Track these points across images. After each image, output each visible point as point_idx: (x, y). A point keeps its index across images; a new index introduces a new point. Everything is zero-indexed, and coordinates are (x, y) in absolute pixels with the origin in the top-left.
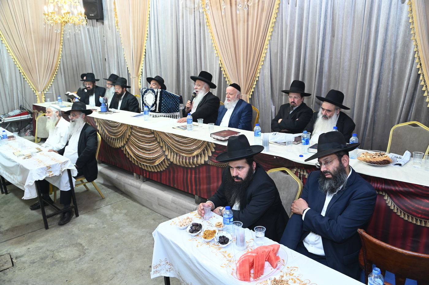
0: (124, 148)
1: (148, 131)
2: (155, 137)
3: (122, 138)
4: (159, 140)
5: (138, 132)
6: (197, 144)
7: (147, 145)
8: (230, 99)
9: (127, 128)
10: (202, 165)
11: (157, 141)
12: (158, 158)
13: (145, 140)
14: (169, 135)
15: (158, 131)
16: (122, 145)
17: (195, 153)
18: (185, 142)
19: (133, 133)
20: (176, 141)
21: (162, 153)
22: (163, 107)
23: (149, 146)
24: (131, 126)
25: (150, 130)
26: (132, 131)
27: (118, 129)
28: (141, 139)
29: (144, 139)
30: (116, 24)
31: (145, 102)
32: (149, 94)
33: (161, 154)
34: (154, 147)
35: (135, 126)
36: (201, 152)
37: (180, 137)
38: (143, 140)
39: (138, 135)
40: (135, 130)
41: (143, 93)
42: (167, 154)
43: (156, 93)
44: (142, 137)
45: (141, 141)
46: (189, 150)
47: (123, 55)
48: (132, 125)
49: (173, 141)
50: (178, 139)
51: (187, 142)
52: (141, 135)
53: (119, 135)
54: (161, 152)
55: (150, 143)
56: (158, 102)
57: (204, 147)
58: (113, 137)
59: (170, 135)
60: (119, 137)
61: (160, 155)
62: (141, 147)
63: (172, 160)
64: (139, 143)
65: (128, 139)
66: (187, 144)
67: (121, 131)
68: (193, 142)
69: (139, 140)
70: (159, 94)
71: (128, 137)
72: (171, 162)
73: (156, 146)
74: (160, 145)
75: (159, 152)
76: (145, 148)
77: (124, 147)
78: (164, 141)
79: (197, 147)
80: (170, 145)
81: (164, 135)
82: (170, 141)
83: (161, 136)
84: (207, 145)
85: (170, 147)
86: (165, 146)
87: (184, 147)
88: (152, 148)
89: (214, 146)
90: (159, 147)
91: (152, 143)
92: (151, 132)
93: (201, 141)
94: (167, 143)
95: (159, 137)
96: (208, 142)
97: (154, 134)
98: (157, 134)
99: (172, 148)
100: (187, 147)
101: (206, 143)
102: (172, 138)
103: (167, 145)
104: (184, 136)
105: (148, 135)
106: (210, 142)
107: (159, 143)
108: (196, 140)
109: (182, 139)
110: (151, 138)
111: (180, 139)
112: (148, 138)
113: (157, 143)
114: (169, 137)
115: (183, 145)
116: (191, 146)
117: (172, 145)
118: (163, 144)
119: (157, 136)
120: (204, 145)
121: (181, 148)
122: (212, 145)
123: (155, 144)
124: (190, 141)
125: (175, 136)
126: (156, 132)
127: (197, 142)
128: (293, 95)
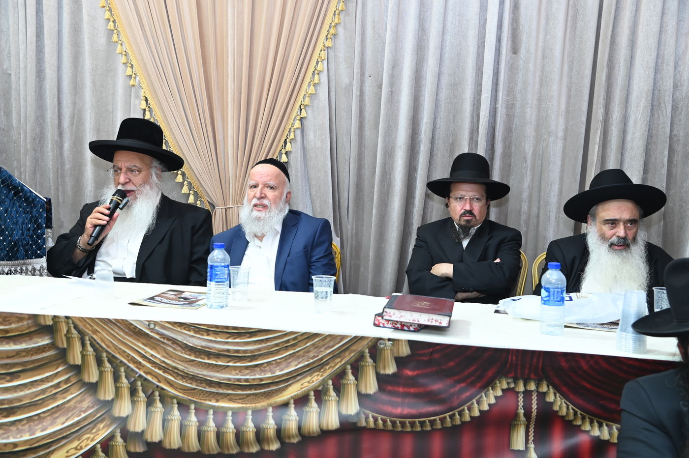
1: (13, 326)
2: (57, 348)
4: (84, 357)
6: (311, 354)
8: (266, 202)
10: (325, 434)
11: (65, 362)
12: (64, 438)
14: (152, 330)
15: (82, 319)
17: (295, 390)
18: (245, 351)
20: (193, 350)
21: (97, 411)
23: (7, 390)
25: (34, 317)
33: (85, 418)
34: (43, 391)
36: (324, 383)
37: (216, 333)
42: (124, 414)
46: (261, 380)
49: (169, 355)
50: (204, 344)
51: (259, 350)
54: (88, 408)
55: (14, 376)
57: (347, 359)
59: (164, 327)
61: (78, 423)
63: (156, 435)
66: (253, 358)
68: (294, 345)
72: (150, 445)
73: (58, 385)
74: (80, 380)
75: (69, 410)
78: (112, 360)
79: (308, 365)
80: (147, 373)
81: (122, 334)
82: (152, 356)
83: (95, 337)
84: (367, 351)
85: (146, 379)
86: (116, 378)
87: (234, 372)
88: (25, 396)
89: (405, 351)
90: (73, 389)
91: (29, 374)
92: (40, 325)
93: (343, 337)
94: (131, 366)
95: (83, 345)
96: (381, 339)
97: (57, 331)
98: (74, 331)
99: (155, 381)
100: (256, 369)
101: (365, 342)
102: (165, 341)
103: (129, 372)
104: (243, 328)
105: (8, 343)
106: (389, 340)
107: (78, 369)
108: (316, 335)
109: (230, 340)
110: (24, 354)
111: (215, 342)
112: (8, 357)
113: (66, 374)
114: (152, 338)
115: (230, 364)
116: (277, 363)
117: (160, 369)
118: (101, 374)
119: (69, 339)
120: (347, 353)
121: (216, 377)
122: (391, 350)
123: (47, 378)
124: (277, 345)
125: (189, 330)
126: (68, 323)
127: (313, 345)
128: (467, 191)
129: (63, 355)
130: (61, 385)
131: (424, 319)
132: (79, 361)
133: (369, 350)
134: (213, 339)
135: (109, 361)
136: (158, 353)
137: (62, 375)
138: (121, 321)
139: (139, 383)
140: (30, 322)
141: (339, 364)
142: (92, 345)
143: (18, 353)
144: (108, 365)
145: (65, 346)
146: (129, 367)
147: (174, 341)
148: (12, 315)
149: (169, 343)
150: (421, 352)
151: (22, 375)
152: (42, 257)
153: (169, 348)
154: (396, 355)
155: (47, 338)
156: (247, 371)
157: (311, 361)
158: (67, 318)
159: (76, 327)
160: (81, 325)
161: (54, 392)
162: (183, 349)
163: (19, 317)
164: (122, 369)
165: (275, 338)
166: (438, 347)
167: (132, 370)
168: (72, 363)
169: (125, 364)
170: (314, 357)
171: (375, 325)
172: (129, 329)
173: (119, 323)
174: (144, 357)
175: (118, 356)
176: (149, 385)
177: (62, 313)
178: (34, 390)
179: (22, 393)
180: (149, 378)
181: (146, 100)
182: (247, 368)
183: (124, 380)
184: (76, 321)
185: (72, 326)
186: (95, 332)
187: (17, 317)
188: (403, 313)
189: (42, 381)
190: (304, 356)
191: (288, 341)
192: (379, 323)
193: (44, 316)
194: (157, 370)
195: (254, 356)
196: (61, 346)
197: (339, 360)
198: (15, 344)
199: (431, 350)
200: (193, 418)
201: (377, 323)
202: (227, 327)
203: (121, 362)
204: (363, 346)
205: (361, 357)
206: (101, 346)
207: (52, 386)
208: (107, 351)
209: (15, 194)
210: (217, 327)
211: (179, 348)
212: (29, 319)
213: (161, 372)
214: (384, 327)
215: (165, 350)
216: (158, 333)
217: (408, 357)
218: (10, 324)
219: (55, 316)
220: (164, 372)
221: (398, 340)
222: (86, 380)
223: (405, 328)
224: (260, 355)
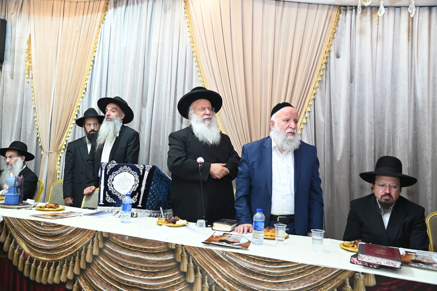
0: (75, 285)
1: (157, 247)
2: (176, 261)
3: (68, 262)
4: (188, 267)
5: (124, 247)
6: (313, 279)
7: (146, 278)
9: (93, 238)
11: (179, 270)
13: (142, 267)
14: (224, 256)
15: (189, 247)
16: (69, 278)
18: (274, 273)
19: (106, 251)
20: (245, 270)
22: (151, 199)
23: (152, 280)
24: (104, 235)
25: (167, 244)
26: (105, 247)
27: (63, 241)
28: (130, 265)
29: (138, 264)
30: (27, 72)
31: (110, 188)
32: (123, 173)
34: (168, 284)
35: (120, 235)
37: (258, 261)
38: (135, 266)
39: (120, 255)
40: (116, 244)
41: (108, 170)
43: (141, 171)
44: (134, 261)
45: (128, 270)
48: (109, 234)
49: (231, 271)
50: (251, 267)
51: (282, 273)
52: (130, 255)
53: (62, 254)
55: (155, 274)
56: (143, 189)
57: (335, 284)
58: (44, 259)
59: (230, 255)
60: (60, 260)
62: (128, 282)
64: (123, 275)
65: (88, 265)
66: (278, 278)
67: (72, 244)
68: (303, 273)
69: (121, 267)
70: (146, 173)
71: (89, 259)
73: (175, 282)
74: (185, 281)
76: (140, 285)
77: (73, 281)
78: (202, 271)
79: (310, 286)
81: (208, 257)
82: (223, 271)
83: (195, 257)
84: (348, 280)
86: (203, 282)
87: (267, 286)
88: (160, 285)
89: (372, 282)
90: (182, 285)
91: (162, 274)
92: (169, 248)
93: (333, 269)
95: (189, 261)
96: (357, 272)
97: (177, 252)
98: (185, 253)
99: (222, 286)
100: (280, 285)
101: (347, 274)
102: (231, 263)
103: (210, 279)
104: (274, 259)
105: (154, 256)
106: (363, 273)
107: (185, 274)
108: (317, 267)
109: (266, 266)
110: (160, 263)
111: (258, 266)
112: (153, 264)
113: (179, 276)
114: (224, 260)
115: (265, 280)
116: (292, 283)
117: (226, 279)
118: (196, 278)
119: (182, 257)
120: (335, 281)
121: (256, 287)
122: (364, 280)
123: (170, 277)
124: (293, 271)
125: (244, 258)
126: (182, 249)
127: (315, 273)
128: (387, 181)
129: (178, 265)
130: (176, 282)
131: (384, 262)
132: (185, 270)
134: (256, 264)
135: (201, 272)
136: (226, 270)
137: (177, 277)
138: (208, 250)
140: (165, 246)
141: (330, 288)
142: (193, 262)
143: (158, 262)
144: (200, 274)
145: (180, 261)
146: (210, 276)
147: (235, 264)
148: (157, 242)
149: (233, 264)
150: (383, 284)
151: (159, 274)
153: (232, 268)
154: (366, 285)
155: (172, 255)
156: (274, 286)
157: (313, 283)
158: (182, 245)
159: (186, 251)
160: (188, 250)
161: (173, 285)
162: (240, 269)
163: (160, 243)
164: (206, 277)
165: (292, 267)
166: (395, 281)
168: (182, 270)
169: (208, 274)
170: (315, 281)
171: (351, 262)
172: (212, 255)
173: (207, 250)
174: (218, 271)
175: (205, 269)
177: (180, 243)
178: (164, 282)
179: (159, 283)
180: (219, 284)
182: (274, 283)
183: (207, 283)
184: (186, 247)
185: (184, 250)
186: (195, 254)
187: (159, 243)
189: (168, 278)
190: (308, 280)
191: (299, 270)
192: (354, 261)
193: (171, 243)
194: (224, 280)
195: (279, 277)
196: (178, 261)
197: (330, 284)
198: (157, 257)
199: (390, 283)
201: (352, 261)
202: (265, 258)
203: (207, 273)
204: (345, 277)
205: (344, 284)
206: (197, 263)
207: (172, 282)
208: (200, 266)
209: (161, 179)
210: (259, 257)
211: (237, 268)
212: (164, 244)
213: (226, 282)
214: (357, 264)
215: (230, 268)
216: (227, 258)
217: (374, 287)
218: (156, 246)
219: (176, 244)
220: (228, 281)
221: (368, 274)
222: (188, 281)
223: (371, 266)
224: (282, 277)
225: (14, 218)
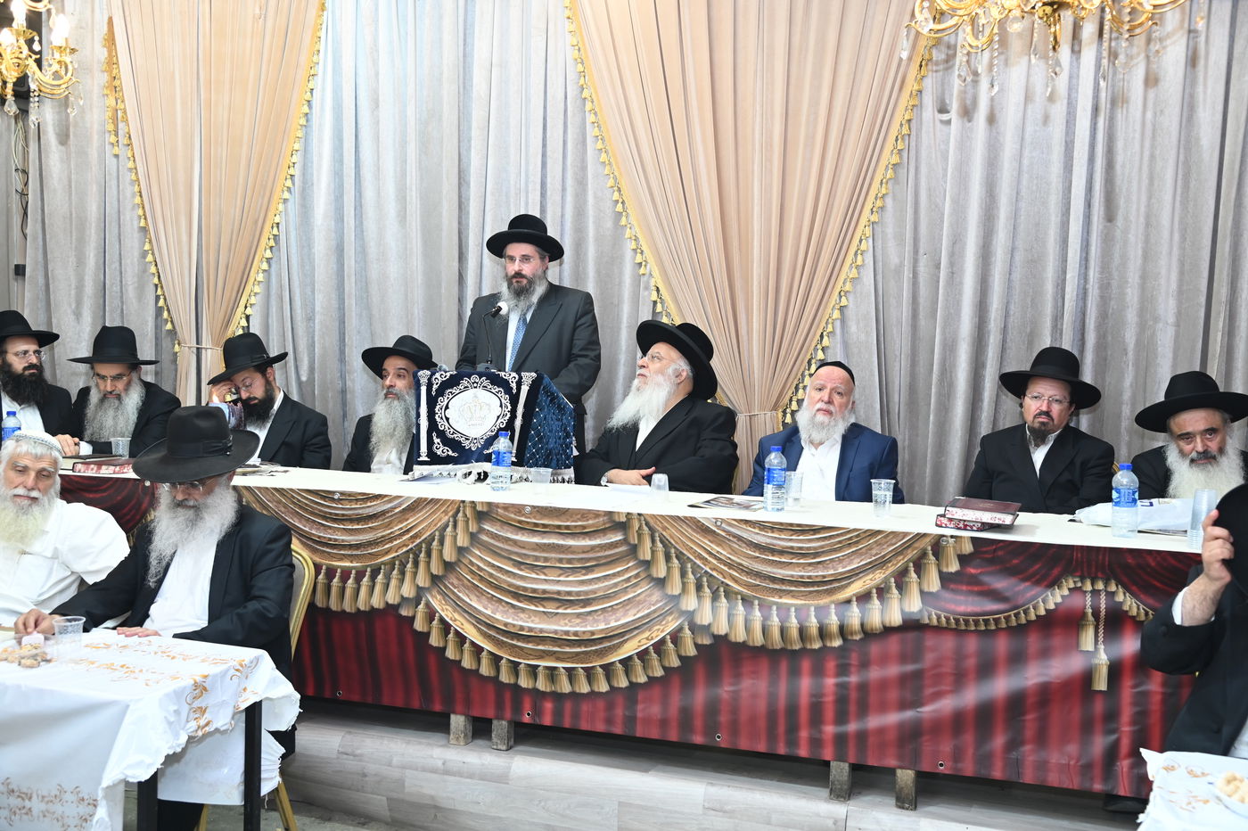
0: (421, 607)
1: (590, 522)
2: (629, 544)
3: (403, 566)
4: (653, 552)
5: (521, 528)
6: (874, 552)
7: (571, 578)
9: (455, 516)
10: (888, 630)
11: (636, 558)
12: (636, 628)
13: (560, 560)
14: (719, 527)
15: (654, 516)
16: (406, 595)
17: (857, 587)
18: (808, 548)
19: (485, 538)
20: (757, 547)
21: (666, 604)
23: (583, 582)
24: (479, 508)
25: (610, 513)
26: (481, 530)
27: (388, 526)
28: (537, 558)
29: (553, 555)
30: (111, 127)
32: (471, 392)
33: (655, 611)
34: (616, 585)
35: (513, 505)
36: (886, 580)
37: (781, 530)
38: (546, 559)
39: (515, 542)
40: (506, 523)
41: (435, 387)
42: (691, 608)
43: (514, 385)
44: (544, 551)
45: (533, 568)
46: (824, 577)
47: (136, 253)
48: (489, 504)
49: (734, 552)
50: (769, 541)
51: (822, 547)
52: (536, 540)
53: (388, 552)
54: (657, 602)
55: (588, 569)
56: (518, 423)
57: (909, 556)
58: (347, 564)
60: (382, 563)
61: (648, 615)
62: (534, 591)
63: (722, 629)
64: (522, 578)
65: (448, 566)
66: (816, 555)
67: (408, 531)
68: (857, 542)
69: (519, 564)
70: (525, 389)
71: (449, 554)
72: (717, 638)
73: (628, 580)
74: (649, 576)
75: (639, 603)
76: (559, 593)
77: (417, 601)
78: (680, 556)
79: (870, 563)
80: (712, 569)
81: (690, 530)
82: (718, 552)
83: (664, 533)
84: (929, 548)
85: (711, 575)
86: (683, 574)
87: (797, 569)
88: (599, 589)
89: (968, 548)
90: (642, 583)
91: (602, 568)
92: (614, 521)
93: (906, 534)
94: (698, 562)
95: (653, 541)
96: (944, 536)
97: (629, 527)
98: (645, 528)
99: (720, 577)
100: (819, 566)
101: (928, 540)
102: (731, 538)
103: (695, 568)
104: (807, 526)
105: (584, 539)
106: (952, 537)
107: (647, 564)
108: (879, 532)
109: (793, 537)
110: (598, 549)
111: (779, 539)
112: (584, 552)
113: (637, 569)
114: (718, 534)
115: (794, 561)
116: (840, 560)
117: (725, 565)
118: (669, 569)
119: (640, 536)
120: (909, 551)
121: (780, 574)
122: (954, 547)
123: (618, 572)
124: (840, 542)
125: (754, 528)
126: (640, 520)
127: (875, 542)
128: (1046, 389)
129: (634, 550)
130: (632, 579)
131: (988, 517)
132: (648, 557)
133: (932, 547)
134: (777, 536)
135: (677, 557)
136: (724, 549)
137: (631, 571)
138: (689, 519)
139: (705, 579)
140: (605, 518)
141: (902, 562)
142: (662, 542)
143: (593, 548)
144: (675, 561)
145: (636, 542)
146: (695, 563)
147: (740, 538)
148: (589, 511)
149: (735, 540)
150: (984, 549)
151: (596, 569)
152: (570, 467)
153: (735, 545)
154: (959, 553)
155: (620, 534)
156: (810, 568)
157: (874, 558)
158: (639, 515)
159: (647, 524)
160: (652, 522)
161: (625, 586)
162: (748, 545)
163: (596, 514)
164: (689, 565)
165: (838, 535)
166: (1001, 544)
167: (699, 566)
168: (642, 558)
169: (692, 560)
170: (877, 554)
171: (937, 525)
172: (697, 526)
174: (710, 553)
175: (685, 552)
176: (715, 581)
177: (635, 510)
178: (607, 583)
179: (596, 586)
180: (714, 574)
181: (658, 290)
182: (810, 564)
183: (691, 576)
184: (649, 519)
185: (644, 522)
186: (665, 528)
187: (594, 514)
188: (966, 511)
189: (614, 575)
190: (866, 553)
191: (850, 539)
192: (942, 523)
193: (618, 513)
194: (723, 567)
195: (817, 553)
196: (632, 542)
197: (902, 557)
198: (590, 540)
199: (994, 547)
200: (757, 614)
201: (939, 523)
202: (791, 525)
203: (688, 558)
204: (925, 544)
205: (924, 554)
206: (670, 542)
207: (622, 581)
208: (675, 547)
209: (551, 401)
210: (781, 524)
211: (744, 545)
212: (604, 516)
213: (726, 568)
214: (946, 527)
215: (730, 547)
216: (724, 531)
217: (971, 554)
218: (588, 520)
219: (628, 513)
220: (730, 568)
221: (961, 537)
222: (655, 576)
223: (968, 528)
224: (823, 552)
225: (267, 488)
